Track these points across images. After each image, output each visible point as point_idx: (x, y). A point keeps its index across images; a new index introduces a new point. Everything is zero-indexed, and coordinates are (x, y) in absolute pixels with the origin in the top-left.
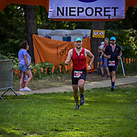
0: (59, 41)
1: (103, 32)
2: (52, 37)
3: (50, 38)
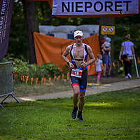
0: (63, 40)
1: (113, 28)
2: (55, 34)
3: (53, 36)
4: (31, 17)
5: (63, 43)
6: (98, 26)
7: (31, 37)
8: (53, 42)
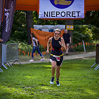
0: (46, 32)
1: (72, 27)
3: (41, 30)
4: (30, 20)
5: (46, 34)
6: (65, 26)
7: (29, 31)
8: (41, 33)
